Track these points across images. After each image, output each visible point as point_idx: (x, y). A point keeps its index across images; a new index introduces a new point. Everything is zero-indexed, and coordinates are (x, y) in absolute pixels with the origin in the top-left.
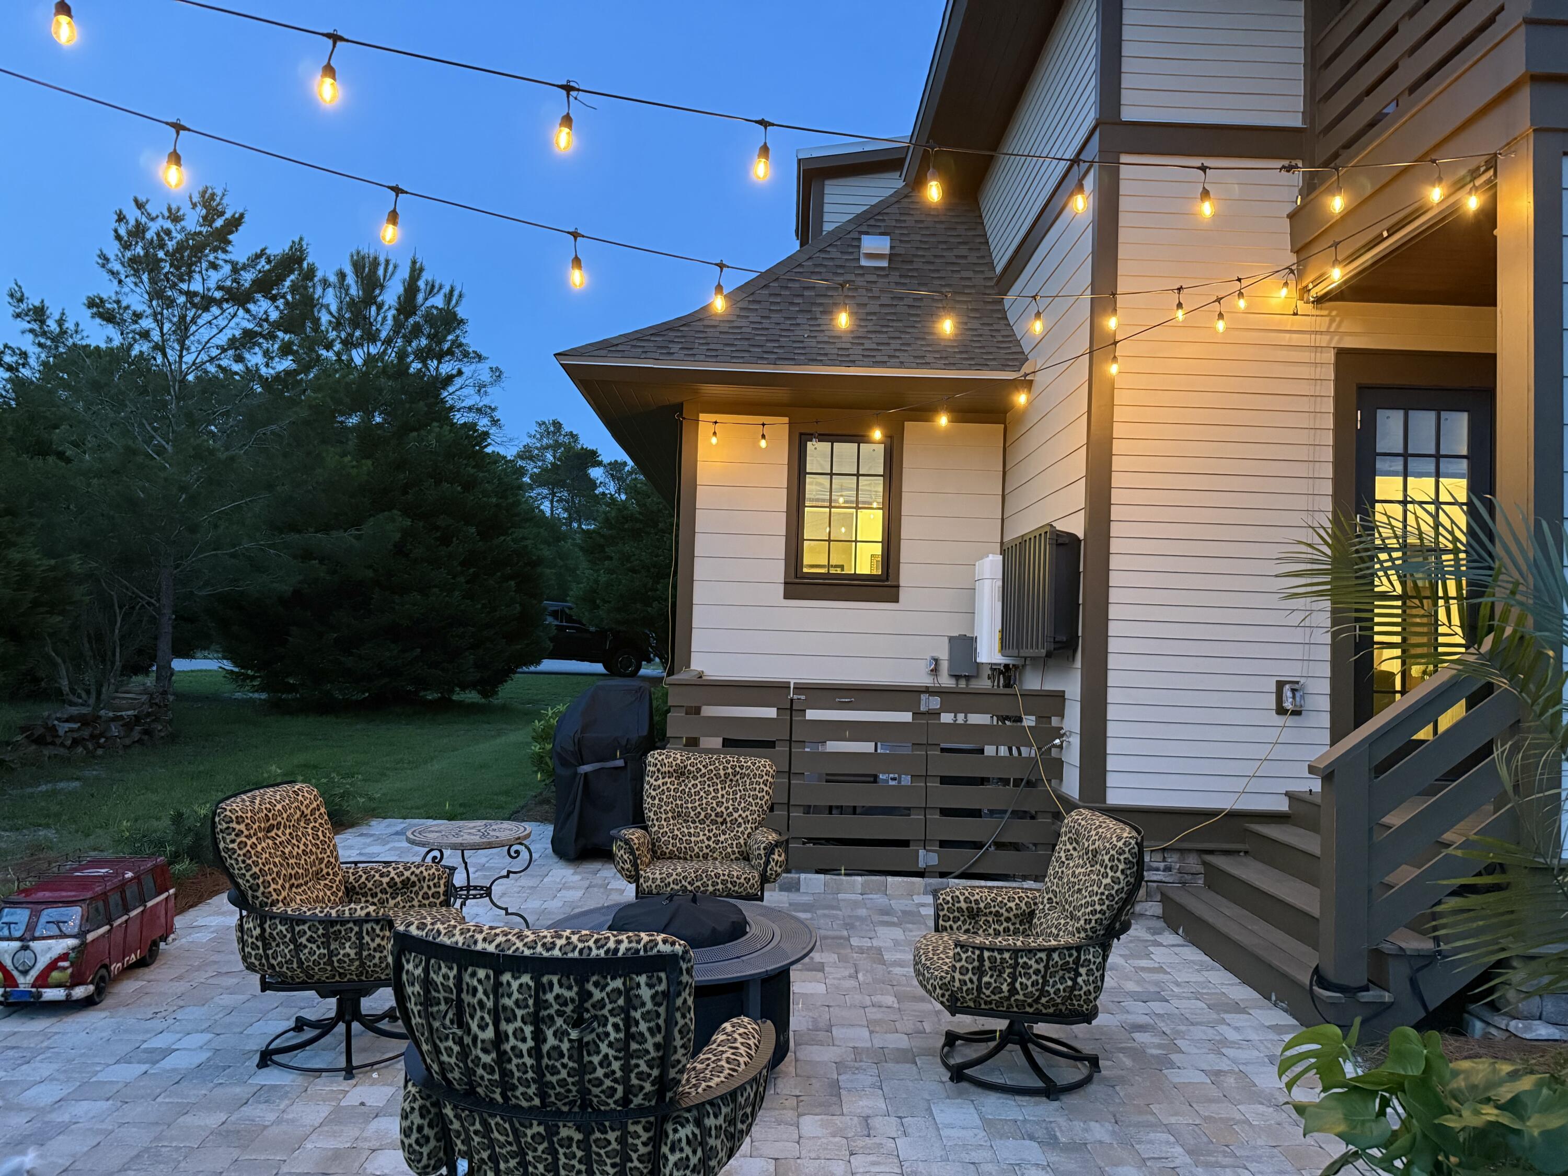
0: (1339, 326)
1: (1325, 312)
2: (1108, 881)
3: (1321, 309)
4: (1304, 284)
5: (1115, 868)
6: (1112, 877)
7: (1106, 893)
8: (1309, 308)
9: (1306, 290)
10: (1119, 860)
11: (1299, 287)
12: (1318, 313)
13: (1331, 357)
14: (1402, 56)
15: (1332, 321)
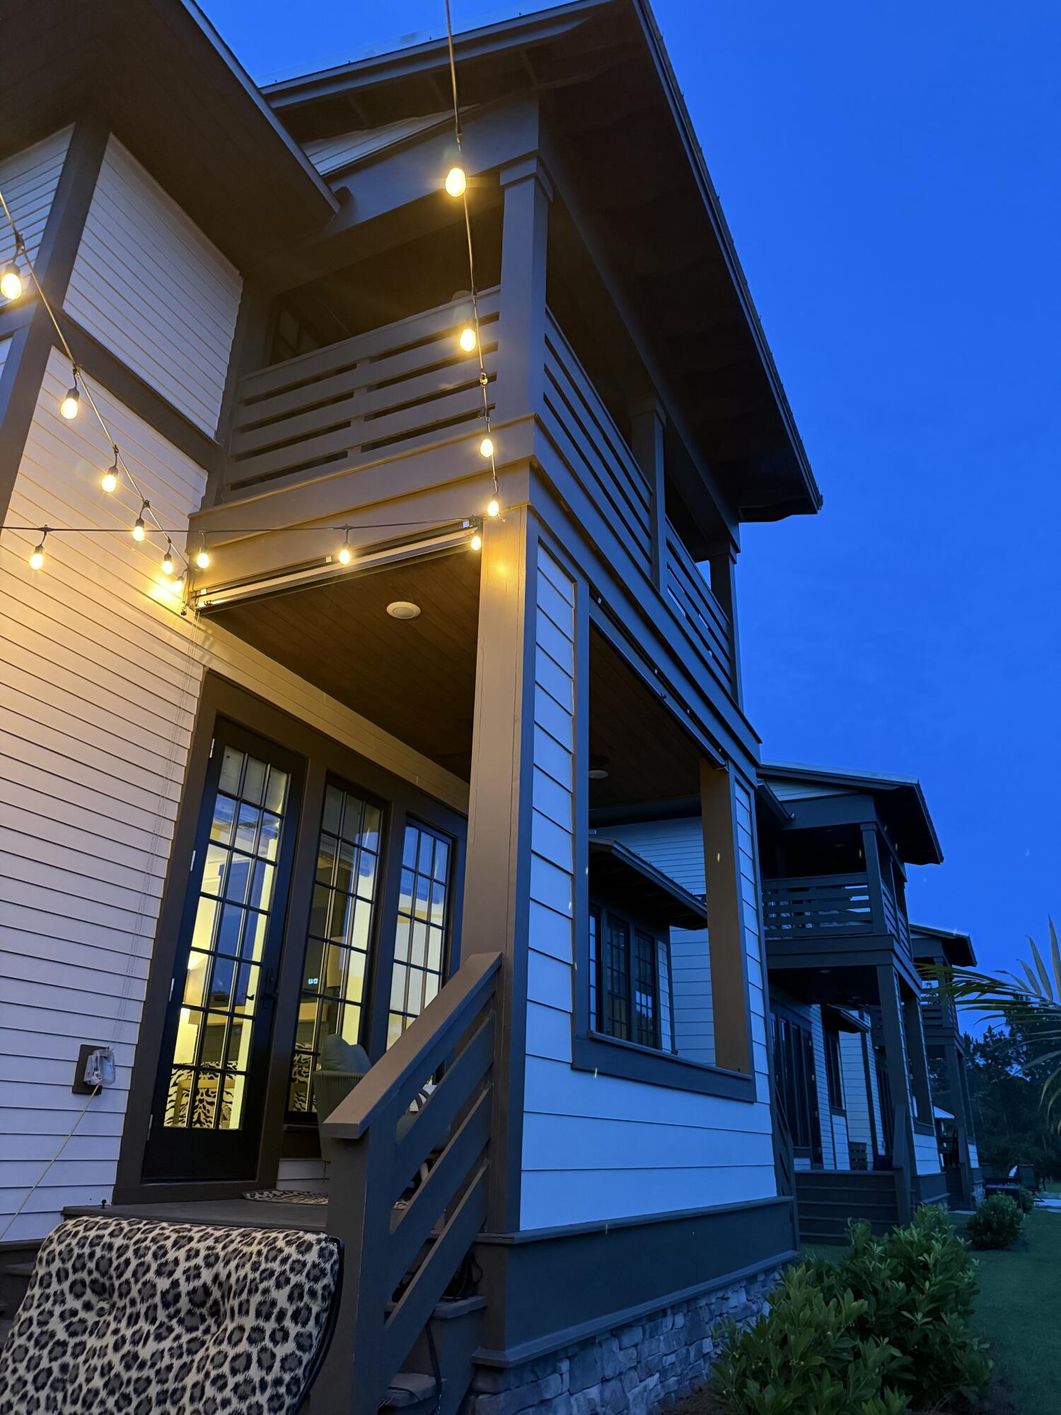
0: (212, 645)
1: (202, 627)
2: (290, 1347)
3: (200, 621)
4: (196, 588)
5: (304, 1313)
6: (299, 1335)
7: (287, 1377)
8: (191, 615)
9: (196, 596)
10: (313, 1293)
11: (191, 589)
12: (196, 623)
13: (199, 673)
14: (357, 418)
15: (206, 638)
